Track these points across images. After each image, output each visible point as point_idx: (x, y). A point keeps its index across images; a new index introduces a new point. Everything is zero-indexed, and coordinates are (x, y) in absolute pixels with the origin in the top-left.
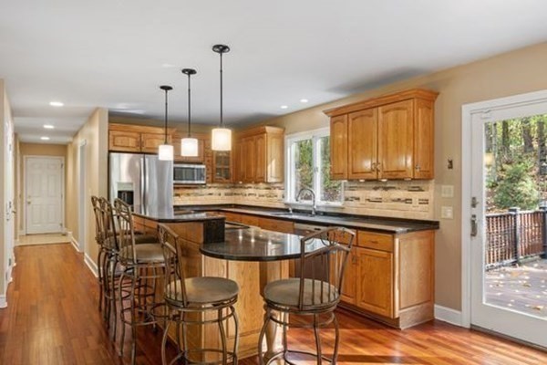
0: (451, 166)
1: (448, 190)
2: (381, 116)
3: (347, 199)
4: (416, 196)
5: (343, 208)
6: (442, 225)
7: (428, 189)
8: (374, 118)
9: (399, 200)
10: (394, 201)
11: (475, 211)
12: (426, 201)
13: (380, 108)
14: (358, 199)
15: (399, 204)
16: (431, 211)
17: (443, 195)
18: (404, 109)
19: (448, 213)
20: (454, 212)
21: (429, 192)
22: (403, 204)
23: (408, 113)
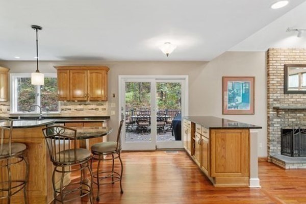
0: (114, 96)
1: (113, 105)
2: (89, 74)
3: (62, 110)
4: (100, 107)
5: (60, 114)
6: (111, 118)
7: (105, 104)
8: (85, 74)
9: (92, 109)
10: (90, 109)
11: (122, 112)
12: (105, 109)
13: (88, 71)
14: (70, 109)
15: (93, 110)
16: (107, 113)
17: (112, 106)
18: (100, 73)
19: (113, 113)
20: (116, 113)
21: (106, 106)
22: (95, 111)
23: (102, 75)
